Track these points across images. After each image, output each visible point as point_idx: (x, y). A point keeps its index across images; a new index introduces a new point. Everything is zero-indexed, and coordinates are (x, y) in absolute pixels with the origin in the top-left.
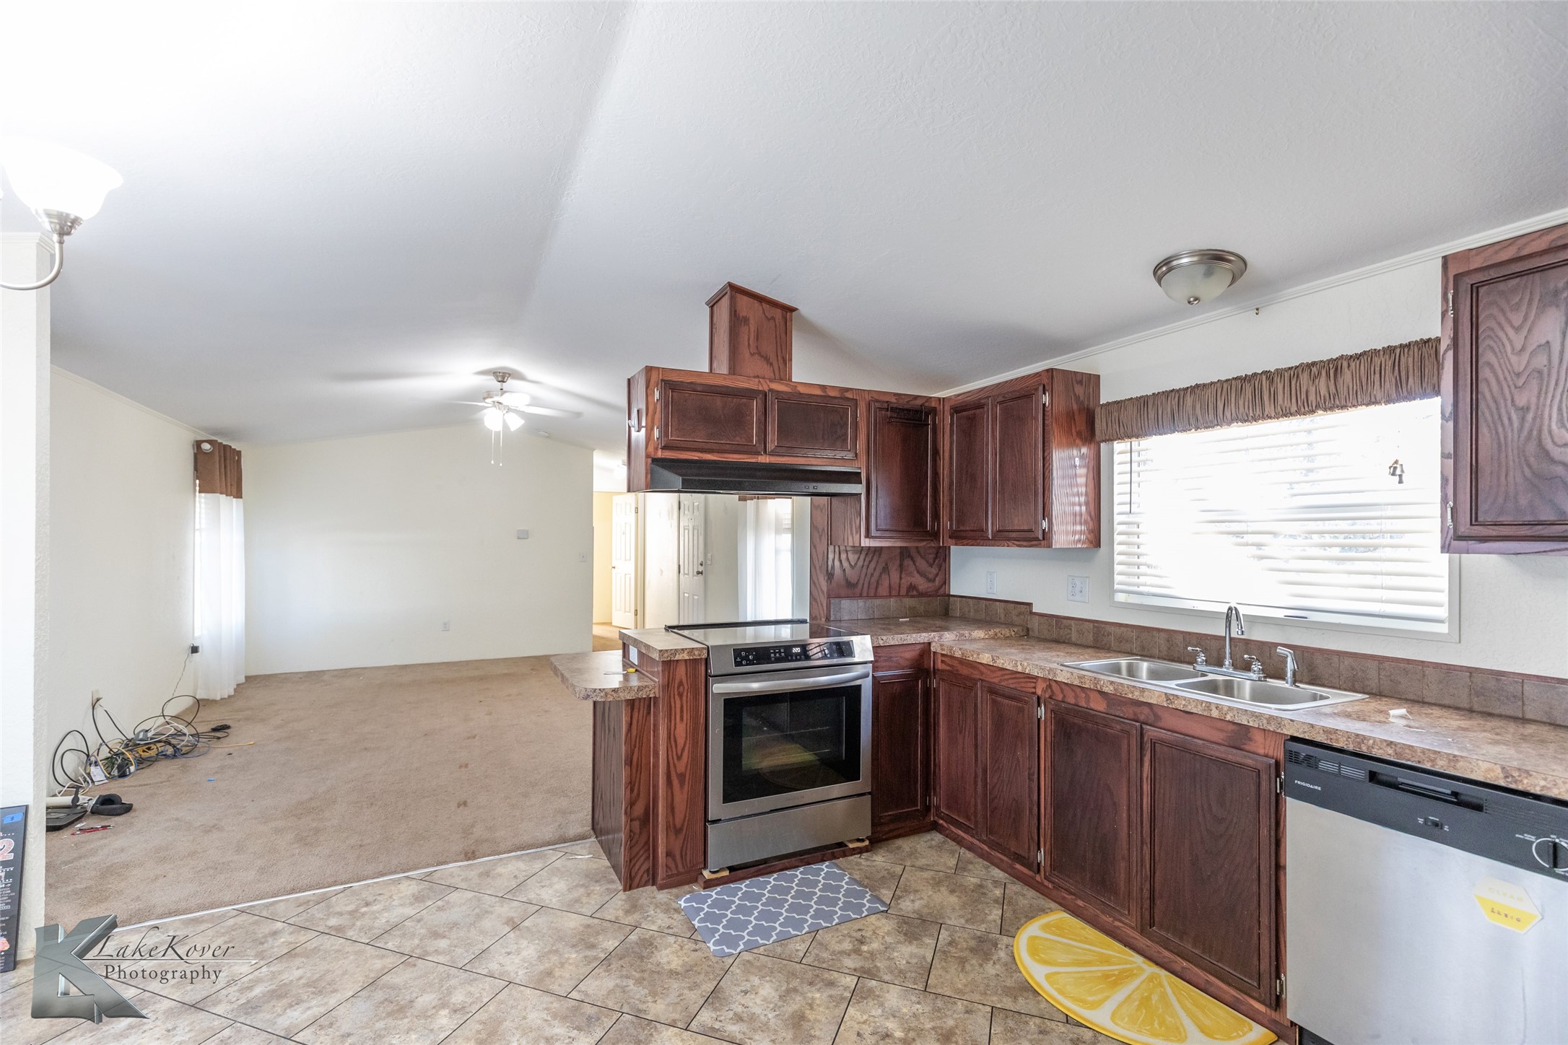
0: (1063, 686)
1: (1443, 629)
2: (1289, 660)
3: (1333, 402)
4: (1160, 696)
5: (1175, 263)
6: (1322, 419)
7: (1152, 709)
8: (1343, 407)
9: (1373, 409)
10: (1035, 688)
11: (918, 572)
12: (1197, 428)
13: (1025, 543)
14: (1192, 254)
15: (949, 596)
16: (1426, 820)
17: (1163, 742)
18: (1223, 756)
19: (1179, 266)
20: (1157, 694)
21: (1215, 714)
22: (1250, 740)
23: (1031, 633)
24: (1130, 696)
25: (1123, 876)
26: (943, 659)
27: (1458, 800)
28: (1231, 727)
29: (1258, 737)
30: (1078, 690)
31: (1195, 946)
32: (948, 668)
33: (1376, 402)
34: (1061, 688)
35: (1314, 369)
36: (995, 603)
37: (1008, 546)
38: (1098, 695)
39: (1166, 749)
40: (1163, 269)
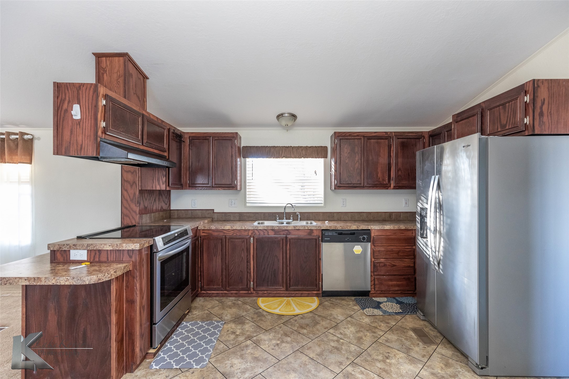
0: (259, 231)
1: (323, 205)
2: (299, 215)
3: (306, 156)
4: (292, 227)
5: (284, 115)
6: (302, 159)
7: (288, 231)
8: (307, 158)
9: (312, 159)
10: (248, 233)
11: (163, 201)
12: (274, 158)
13: (227, 189)
14: (289, 113)
15: (171, 210)
16: (347, 239)
17: (292, 239)
18: (308, 238)
19: (285, 116)
20: (291, 227)
21: (306, 228)
22: (313, 233)
23: (214, 220)
24: (283, 229)
25: (281, 278)
26: (204, 231)
27: (351, 234)
28: (309, 231)
29: (315, 231)
30: (265, 231)
31: (301, 286)
32: (206, 234)
33: (313, 158)
34: (258, 231)
35: (302, 148)
36: (196, 211)
37: (219, 189)
38: (271, 231)
39: (293, 240)
40: (280, 116)
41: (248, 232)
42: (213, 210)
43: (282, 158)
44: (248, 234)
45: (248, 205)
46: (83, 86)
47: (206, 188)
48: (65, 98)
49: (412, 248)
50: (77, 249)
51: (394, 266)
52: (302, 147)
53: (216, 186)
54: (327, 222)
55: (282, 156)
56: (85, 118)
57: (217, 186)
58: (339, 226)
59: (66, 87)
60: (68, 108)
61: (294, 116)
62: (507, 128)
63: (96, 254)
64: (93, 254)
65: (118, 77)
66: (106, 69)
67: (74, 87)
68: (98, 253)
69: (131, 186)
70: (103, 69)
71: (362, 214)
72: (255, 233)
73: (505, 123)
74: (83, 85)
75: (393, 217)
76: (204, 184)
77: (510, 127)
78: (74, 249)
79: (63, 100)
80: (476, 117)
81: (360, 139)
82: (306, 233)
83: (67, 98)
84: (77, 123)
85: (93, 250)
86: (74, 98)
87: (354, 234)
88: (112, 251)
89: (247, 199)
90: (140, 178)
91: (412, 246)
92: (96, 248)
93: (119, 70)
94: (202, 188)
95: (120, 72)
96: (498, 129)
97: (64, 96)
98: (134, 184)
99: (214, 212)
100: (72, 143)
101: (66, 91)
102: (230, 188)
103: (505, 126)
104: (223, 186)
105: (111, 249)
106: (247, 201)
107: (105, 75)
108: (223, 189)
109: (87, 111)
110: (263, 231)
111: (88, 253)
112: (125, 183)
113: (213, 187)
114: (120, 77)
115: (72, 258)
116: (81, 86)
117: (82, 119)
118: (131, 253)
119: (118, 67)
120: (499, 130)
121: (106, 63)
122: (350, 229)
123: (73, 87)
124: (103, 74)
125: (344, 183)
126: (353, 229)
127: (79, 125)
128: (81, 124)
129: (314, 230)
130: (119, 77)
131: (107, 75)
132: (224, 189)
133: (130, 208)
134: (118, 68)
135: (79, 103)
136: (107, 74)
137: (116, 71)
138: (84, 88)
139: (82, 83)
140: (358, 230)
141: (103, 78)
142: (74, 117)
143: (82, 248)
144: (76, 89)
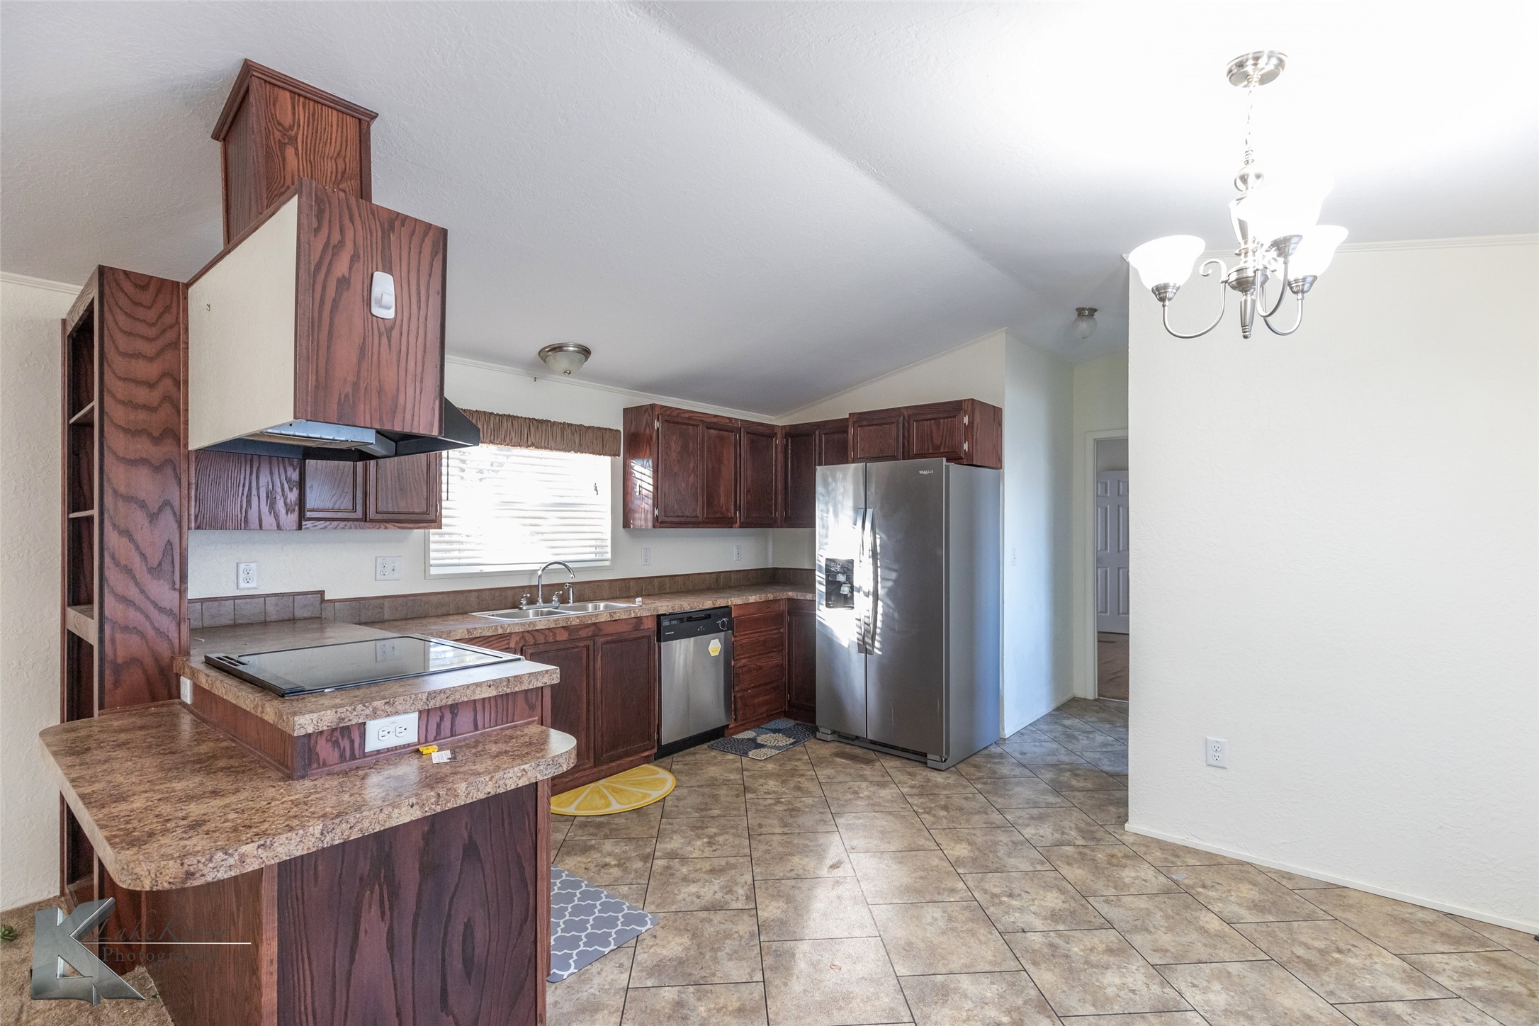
41: (506, 642)
42: (322, 593)
43: (528, 446)
44: (507, 646)
45: (433, 571)
46: (403, 225)
47: (342, 524)
48: (342, 242)
49: (779, 633)
50: (397, 713)
51: (761, 668)
52: (571, 425)
53: (379, 517)
54: (640, 599)
55: (529, 443)
56: (406, 319)
57: (385, 516)
58: (686, 604)
59: (346, 211)
60: (350, 272)
61: (585, 352)
62: (942, 450)
63: (442, 718)
64: (434, 720)
65: (339, 176)
66: (293, 133)
67: (374, 216)
68: (448, 716)
69: (153, 517)
70: (281, 128)
71: (676, 578)
72: (525, 640)
73: (939, 443)
74: (405, 219)
75: (722, 581)
76: (339, 511)
77: (946, 450)
78: (389, 715)
79: (335, 246)
80: (894, 427)
81: (697, 426)
82: (631, 626)
83: (349, 245)
84: (382, 329)
85: (446, 706)
86: (371, 245)
87: (709, 616)
88: (487, 701)
89: (433, 555)
90: (193, 487)
91: (779, 629)
92: (454, 700)
93: (343, 153)
94: (328, 523)
95: (347, 160)
96: (928, 450)
97: (336, 237)
98: (168, 511)
99: (323, 600)
100: (362, 386)
101: (347, 222)
102: (421, 525)
103: (939, 447)
104: (403, 517)
105: (494, 693)
106: (432, 562)
107: (290, 151)
108: (399, 528)
109: (414, 300)
110: (544, 634)
111: (419, 718)
112: (120, 503)
113: (372, 521)
114: (346, 176)
115: (372, 744)
116: (395, 220)
117: (398, 322)
118: (534, 696)
119: (339, 143)
120: (931, 451)
121: (294, 114)
122: (704, 608)
123: (371, 216)
124: (282, 146)
125: (671, 514)
126: (707, 607)
127: (389, 339)
128: (395, 333)
129: (644, 619)
130: (343, 176)
131: (297, 154)
132: (402, 528)
133: (148, 598)
134: (338, 147)
135: (388, 269)
136: (297, 149)
137: (331, 150)
138: (405, 232)
139: (399, 213)
140: (716, 608)
141: (284, 159)
142: (376, 311)
143: (413, 708)
144: (378, 223)
